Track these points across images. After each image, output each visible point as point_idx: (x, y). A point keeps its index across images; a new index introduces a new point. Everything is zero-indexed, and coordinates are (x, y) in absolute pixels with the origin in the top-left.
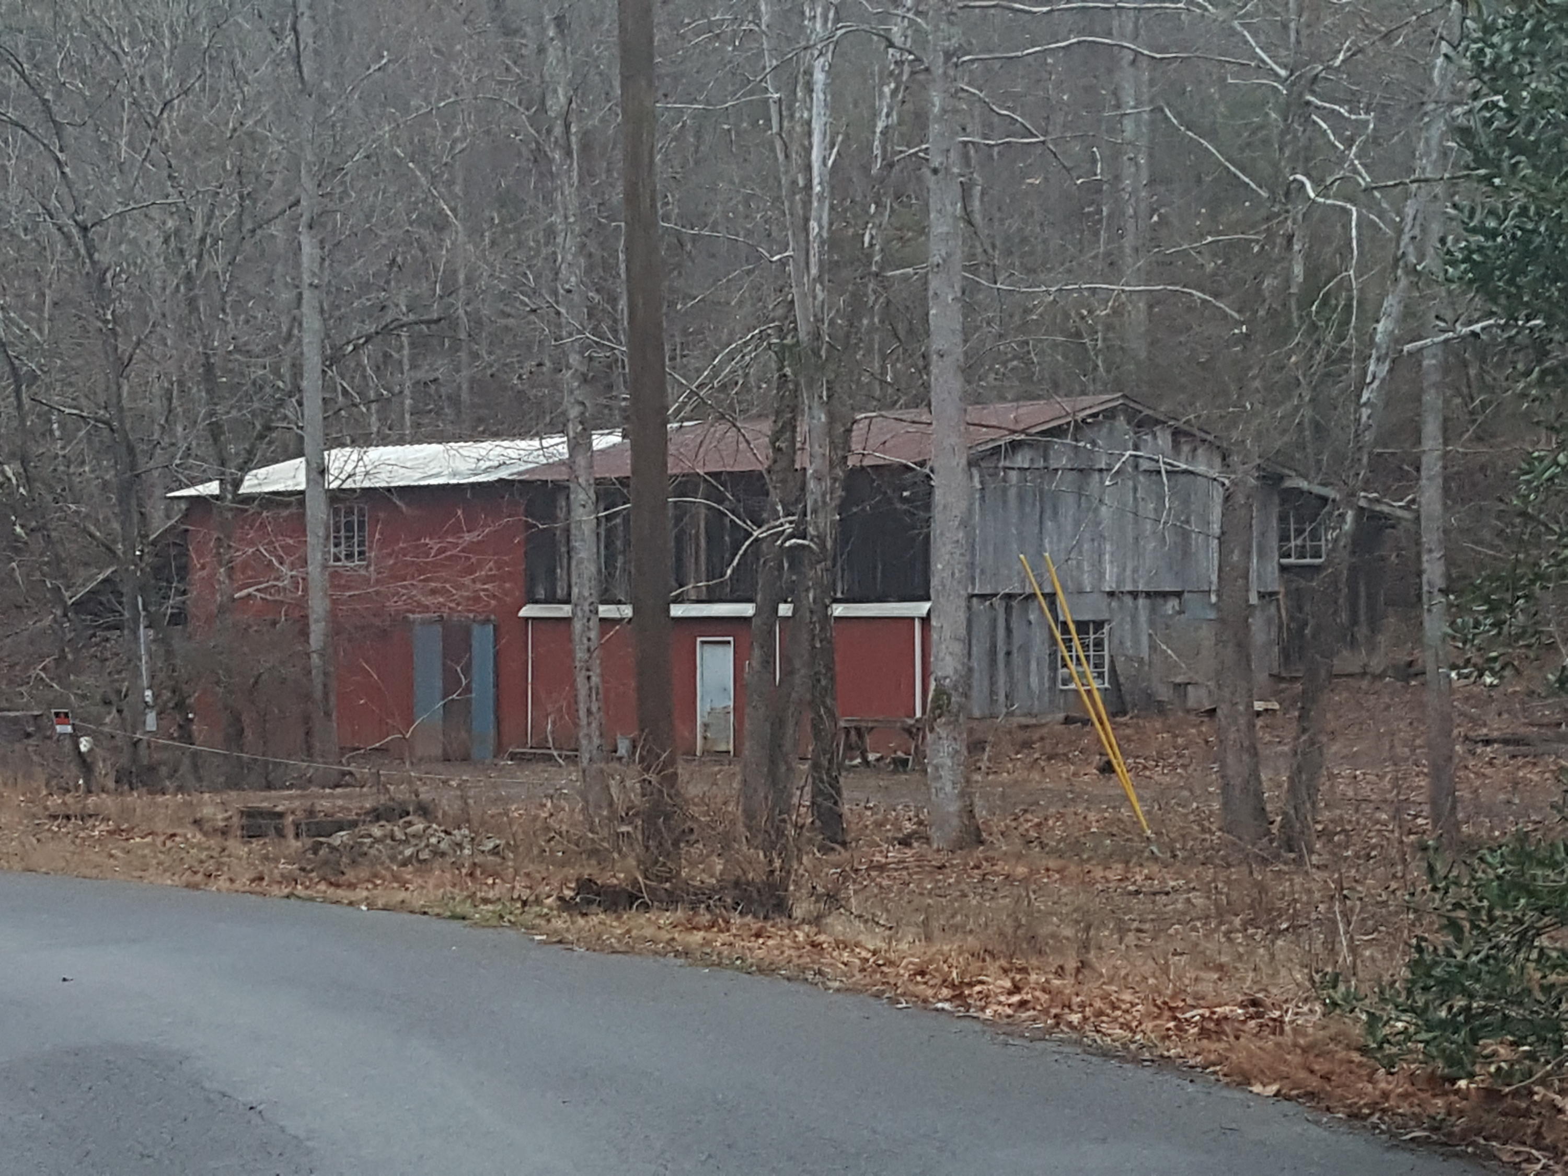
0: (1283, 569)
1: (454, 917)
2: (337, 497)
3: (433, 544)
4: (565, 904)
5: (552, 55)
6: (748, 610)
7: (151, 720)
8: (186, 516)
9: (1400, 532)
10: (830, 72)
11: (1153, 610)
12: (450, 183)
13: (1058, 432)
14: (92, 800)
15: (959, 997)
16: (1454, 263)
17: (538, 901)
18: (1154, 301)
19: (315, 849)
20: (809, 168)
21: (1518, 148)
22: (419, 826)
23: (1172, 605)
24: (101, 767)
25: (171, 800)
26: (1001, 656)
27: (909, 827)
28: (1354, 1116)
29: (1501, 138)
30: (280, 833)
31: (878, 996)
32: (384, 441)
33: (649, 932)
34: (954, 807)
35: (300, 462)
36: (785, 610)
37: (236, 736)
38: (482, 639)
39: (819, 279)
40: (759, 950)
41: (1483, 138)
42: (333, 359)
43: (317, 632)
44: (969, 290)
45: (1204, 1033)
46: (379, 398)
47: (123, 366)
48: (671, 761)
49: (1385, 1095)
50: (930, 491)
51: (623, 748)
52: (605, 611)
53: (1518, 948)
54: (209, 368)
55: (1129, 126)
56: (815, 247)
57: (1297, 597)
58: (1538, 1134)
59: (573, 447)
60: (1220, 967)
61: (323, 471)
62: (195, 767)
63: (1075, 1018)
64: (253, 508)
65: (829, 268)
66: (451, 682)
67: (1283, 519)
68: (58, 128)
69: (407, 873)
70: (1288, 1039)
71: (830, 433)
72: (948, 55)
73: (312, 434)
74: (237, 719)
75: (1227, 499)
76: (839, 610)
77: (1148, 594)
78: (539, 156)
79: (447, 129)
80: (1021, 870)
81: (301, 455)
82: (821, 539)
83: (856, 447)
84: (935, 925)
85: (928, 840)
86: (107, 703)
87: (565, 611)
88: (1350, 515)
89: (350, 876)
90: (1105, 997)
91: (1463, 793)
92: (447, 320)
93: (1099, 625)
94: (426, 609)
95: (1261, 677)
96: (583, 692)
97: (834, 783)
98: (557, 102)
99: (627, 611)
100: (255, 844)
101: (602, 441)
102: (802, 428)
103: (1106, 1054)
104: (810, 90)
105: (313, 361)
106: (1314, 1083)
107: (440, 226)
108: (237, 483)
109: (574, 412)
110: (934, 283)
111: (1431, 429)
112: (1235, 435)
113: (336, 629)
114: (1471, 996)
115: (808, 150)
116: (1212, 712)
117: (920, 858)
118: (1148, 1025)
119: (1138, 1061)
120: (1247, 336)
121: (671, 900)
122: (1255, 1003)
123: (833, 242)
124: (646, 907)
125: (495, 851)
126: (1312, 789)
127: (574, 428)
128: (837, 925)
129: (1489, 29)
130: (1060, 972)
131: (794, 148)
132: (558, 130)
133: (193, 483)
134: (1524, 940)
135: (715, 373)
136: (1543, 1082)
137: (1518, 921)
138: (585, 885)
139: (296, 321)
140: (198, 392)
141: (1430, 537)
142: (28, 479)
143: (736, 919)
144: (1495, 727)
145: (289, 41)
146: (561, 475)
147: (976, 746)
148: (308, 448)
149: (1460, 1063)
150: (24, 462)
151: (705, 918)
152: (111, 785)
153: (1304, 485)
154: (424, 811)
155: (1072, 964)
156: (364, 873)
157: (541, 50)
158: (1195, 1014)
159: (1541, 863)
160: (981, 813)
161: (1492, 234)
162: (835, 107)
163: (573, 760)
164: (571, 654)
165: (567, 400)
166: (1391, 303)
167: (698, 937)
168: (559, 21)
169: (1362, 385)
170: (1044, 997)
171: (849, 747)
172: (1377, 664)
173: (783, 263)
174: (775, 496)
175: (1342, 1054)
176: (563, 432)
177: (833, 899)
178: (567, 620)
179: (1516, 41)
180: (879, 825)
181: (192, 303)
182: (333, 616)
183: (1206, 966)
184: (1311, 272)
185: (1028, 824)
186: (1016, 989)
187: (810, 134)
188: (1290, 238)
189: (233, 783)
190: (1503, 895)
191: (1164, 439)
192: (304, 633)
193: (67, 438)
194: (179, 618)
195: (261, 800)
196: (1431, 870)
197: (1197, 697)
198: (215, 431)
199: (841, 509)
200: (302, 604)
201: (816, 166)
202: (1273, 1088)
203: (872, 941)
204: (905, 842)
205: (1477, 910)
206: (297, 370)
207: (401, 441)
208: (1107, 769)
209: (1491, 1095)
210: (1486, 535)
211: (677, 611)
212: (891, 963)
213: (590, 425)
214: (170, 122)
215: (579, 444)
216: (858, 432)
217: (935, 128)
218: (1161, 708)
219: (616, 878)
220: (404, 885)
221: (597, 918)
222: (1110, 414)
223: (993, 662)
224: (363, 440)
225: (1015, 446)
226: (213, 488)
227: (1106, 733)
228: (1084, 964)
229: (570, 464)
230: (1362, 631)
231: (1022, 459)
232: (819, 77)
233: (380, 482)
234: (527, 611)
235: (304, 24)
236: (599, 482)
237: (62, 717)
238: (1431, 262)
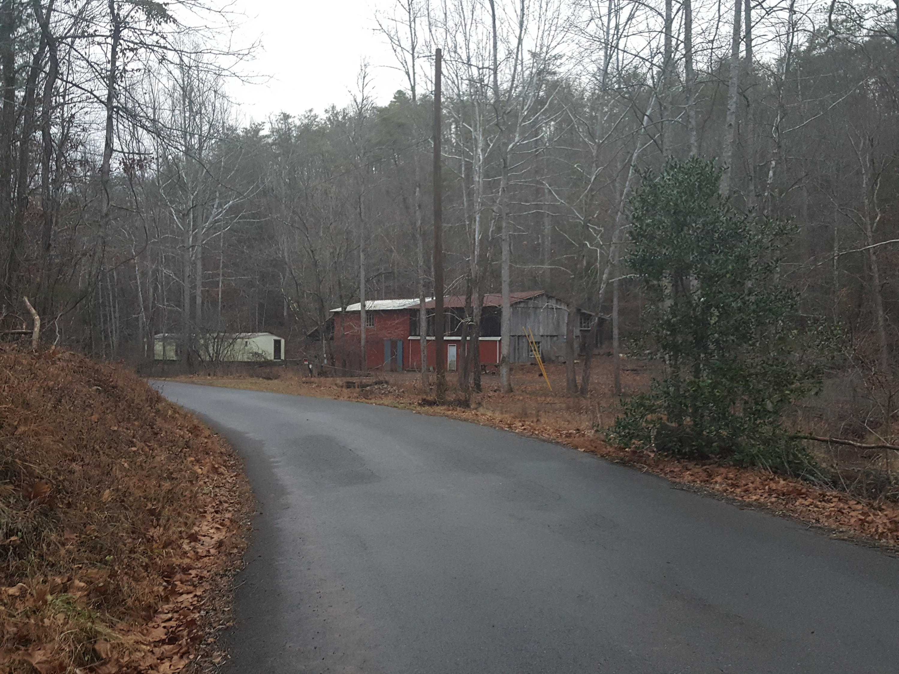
0: (581, 330)
1: (395, 407)
2: (368, 312)
3: (389, 323)
4: (419, 404)
5: (418, 213)
6: (460, 338)
7: (326, 361)
8: (334, 316)
9: (607, 322)
10: (480, 217)
11: (551, 340)
12: (394, 242)
13: (530, 299)
14: (312, 379)
15: (510, 427)
16: (627, 262)
17: (413, 404)
18: (551, 269)
19: (362, 391)
20: (475, 239)
21: (643, 236)
22: (386, 386)
23: (555, 338)
24: (314, 372)
25: (330, 379)
26: (517, 348)
27: (496, 388)
28: (602, 456)
29: (639, 234)
30: (354, 387)
31: (491, 426)
32: (378, 299)
33: (439, 411)
34: (506, 383)
35: (359, 304)
36: (468, 338)
37: (344, 365)
38: (400, 344)
39: (477, 264)
40: (464, 416)
41: (635, 233)
42: (367, 281)
43: (363, 342)
44: (511, 266)
45: (567, 437)
46: (377, 290)
47: (320, 282)
48: (443, 373)
49: (609, 452)
50: (501, 312)
51: (431, 368)
52: (428, 338)
53: (641, 418)
54: (340, 283)
55: (546, 230)
56: (476, 257)
57: (584, 337)
58: (645, 462)
59: (421, 301)
60: (568, 421)
61: (365, 306)
62: (335, 372)
63: (537, 432)
64: (349, 314)
65: (479, 262)
66: (393, 354)
67: (581, 319)
68: (307, 229)
69: (383, 396)
70: (586, 438)
71: (479, 298)
72: (507, 214)
73: (363, 297)
74: (345, 361)
75: (569, 314)
76: (480, 338)
77: (551, 336)
78: (414, 236)
79: (393, 230)
80: (521, 398)
81: (359, 302)
82: (476, 322)
83: (485, 302)
84: (504, 410)
85: (500, 391)
86: (316, 357)
87: (419, 338)
88: (597, 319)
89: (370, 397)
90: (544, 428)
91: (622, 382)
92: (393, 273)
93: (539, 343)
94: (387, 337)
95: (576, 355)
96: (423, 356)
97: (479, 377)
98: (419, 223)
99: (433, 338)
100: (349, 390)
101: (428, 300)
102: (473, 297)
103: (544, 441)
104: (475, 221)
105: (363, 281)
106: (593, 449)
107: (391, 251)
108: (345, 309)
109: (421, 293)
110: (503, 265)
111: (615, 300)
112: (571, 300)
113: (367, 342)
114: (630, 429)
115: (475, 235)
116: (565, 363)
117: (499, 395)
118: (554, 434)
119: (551, 442)
120: (574, 278)
121: (443, 404)
122: (578, 430)
123: (480, 256)
124: (438, 405)
125: (403, 392)
126: (588, 380)
127: (421, 297)
128: (481, 410)
129: (636, 209)
130: (532, 422)
131: (472, 235)
132: (419, 230)
133: (336, 308)
134: (642, 417)
135: (453, 284)
136: (646, 450)
137: (641, 412)
138: (424, 400)
139: (359, 272)
140: (337, 288)
141: (615, 323)
142: (299, 306)
143: (458, 409)
144: (629, 367)
145: (359, 209)
146: (418, 307)
147: (511, 370)
148: (362, 300)
149: (627, 445)
150: (298, 303)
151: (451, 408)
152: (317, 375)
153: (586, 312)
154: (387, 383)
155: (535, 420)
156: (373, 396)
157: (415, 212)
158: (565, 432)
159: (647, 399)
160: (512, 385)
161: (637, 255)
162: (481, 225)
163: (420, 371)
164: (420, 347)
165: (420, 291)
166: (606, 271)
167: (450, 412)
168: (419, 206)
169: (600, 289)
170: (529, 427)
171: (482, 369)
172: (602, 352)
173: (468, 260)
174: (466, 313)
175: (599, 442)
176: (419, 297)
177: (480, 404)
178: (419, 340)
179: (642, 212)
180: (489, 387)
181: (336, 269)
182: (366, 338)
183: (565, 421)
184: (588, 263)
185: (523, 387)
186: (523, 426)
187: (475, 231)
188: (584, 256)
189: (344, 375)
190: (638, 407)
191: (554, 301)
192: (360, 342)
193: (307, 298)
194: (332, 338)
195: (350, 379)
196: (621, 400)
197: (562, 359)
198: (341, 297)
199: (482, 315)
200: (360, 336)
201: (476, 239)
202: (583, 450)
203: (489, 414)
204: (495, 391)
205: (631, 410)
206: (359, 283)
207: (382, 299)
208: (541, 375)
209: (634, 452)
210: (627, 323)
211: (445, 338)
212: (494, 419)
213: (425, 296)
214: (332, 227)
215: (422, 301)
216: (485, 299)
217: (503, 230)
218: (553, 362)
219: (429, 398)
220: (382, 399)
221: (427, 408)
222: (542, 295)
223: (515, 352)
224: (373, 299)
225: (520, 302)
226: (340, 309)
227: (542, 367)
228: (538, 420)
229: (420, 305)
230: (599, 345)
231: (522, 305)
232: (478, 219)
233: (377, 309)
234: (410, 338)
235: (362, 206)
236: (427, 309)
237: (306, 360)
238: (615, 262)
